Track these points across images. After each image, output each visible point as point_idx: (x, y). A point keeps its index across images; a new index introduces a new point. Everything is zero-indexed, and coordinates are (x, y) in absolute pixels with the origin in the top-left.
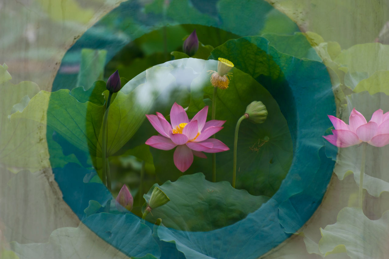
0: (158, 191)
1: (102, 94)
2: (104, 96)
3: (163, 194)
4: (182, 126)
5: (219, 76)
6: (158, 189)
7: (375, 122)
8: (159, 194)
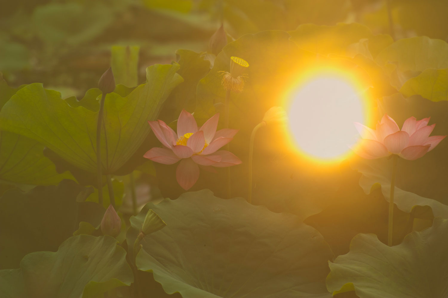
0: (153, 214)
1: (97, 99)
2: (98, 100)
3: (158, 218)
4: (187, 136)
5: (231, 78)
6: (152, 212)
7: (406, 131)
8: (154, 218)
